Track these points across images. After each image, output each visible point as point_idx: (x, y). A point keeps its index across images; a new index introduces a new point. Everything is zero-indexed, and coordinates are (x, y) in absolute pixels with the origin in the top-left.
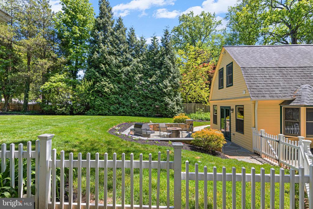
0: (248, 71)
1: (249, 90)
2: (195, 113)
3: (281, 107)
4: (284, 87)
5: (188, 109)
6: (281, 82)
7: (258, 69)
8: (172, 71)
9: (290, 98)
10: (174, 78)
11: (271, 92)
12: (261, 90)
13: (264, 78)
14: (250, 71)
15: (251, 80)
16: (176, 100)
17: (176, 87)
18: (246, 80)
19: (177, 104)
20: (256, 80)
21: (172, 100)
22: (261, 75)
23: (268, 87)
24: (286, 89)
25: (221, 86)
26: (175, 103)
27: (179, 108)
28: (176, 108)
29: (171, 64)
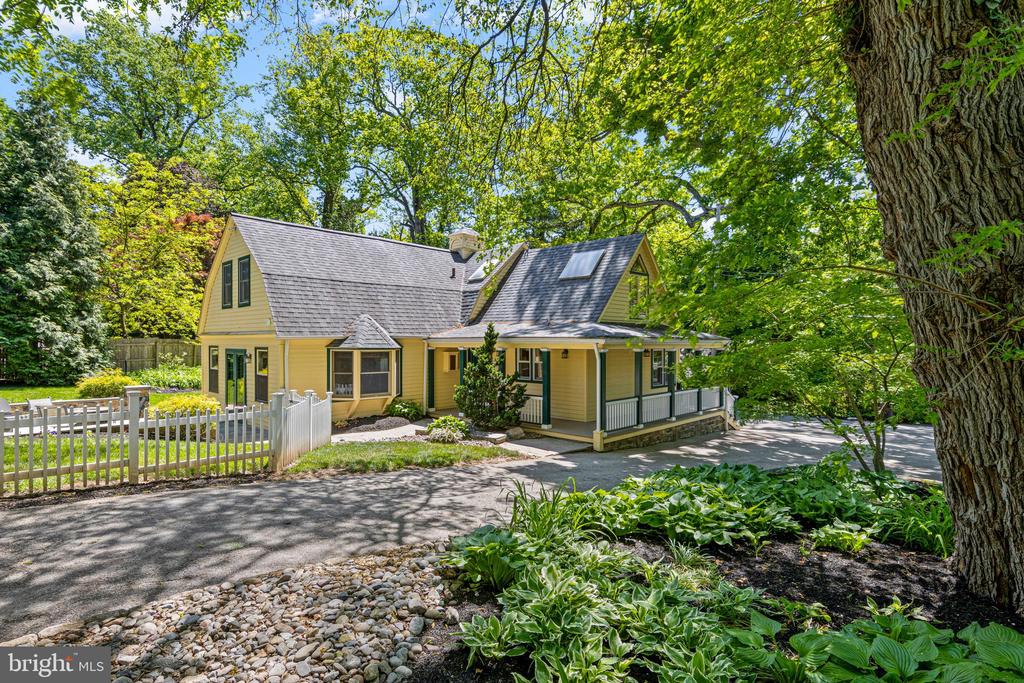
0: (276, 282)
1: (275, 319)
2: (155, 366)
3: (328, 350)
4: (335, 316)
5: (128, 356)
6: (331, 308)
7: (296, 279)
8: (67, 231)
9: (340, 336)
10: (74, 255)
11: (314, 325)
12: (296, 320)
13: (303, 297)
14: (280, 282)
15: (280, 300)
16: (84, 327)
17: (80, 286)
18: (270, 300)
19: (87, 342)
20: (289, 301)
21: (65, 328)
22: (300, 292)
23: (308, 316)
24: (336, 321)
25: (227, 303)
26: (79, 337)
27: (94, 352)
28: (84, 354)
29: (64, 209)
